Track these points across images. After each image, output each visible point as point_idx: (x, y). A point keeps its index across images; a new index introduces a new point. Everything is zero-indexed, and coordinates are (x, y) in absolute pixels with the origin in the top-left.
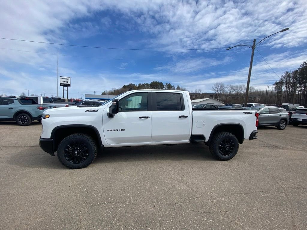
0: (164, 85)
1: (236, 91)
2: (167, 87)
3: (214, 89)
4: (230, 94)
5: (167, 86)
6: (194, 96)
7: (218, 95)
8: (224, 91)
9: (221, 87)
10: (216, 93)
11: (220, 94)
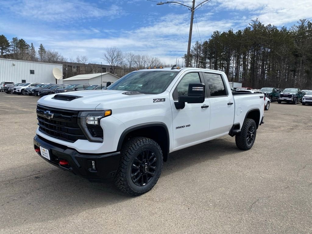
0: (10, 41)
1: (138, 63)
2: (17, 47)
3: (107, 58)
4: (130, 68)
5: (17, 44)
6: (74, 68)
7: (115, 69)
8: (121, 63)
9: (118, 56)
10: (111, 65)
11: (117, 66)
